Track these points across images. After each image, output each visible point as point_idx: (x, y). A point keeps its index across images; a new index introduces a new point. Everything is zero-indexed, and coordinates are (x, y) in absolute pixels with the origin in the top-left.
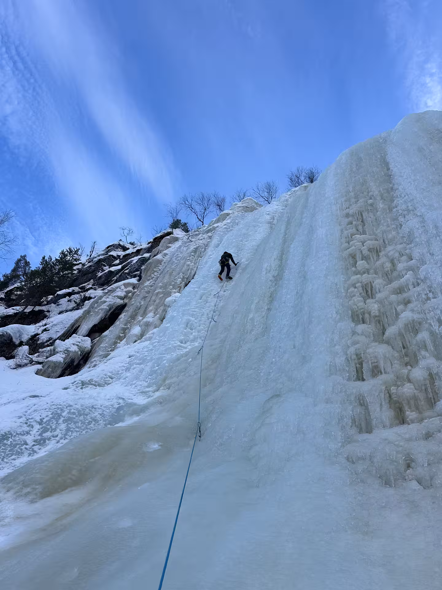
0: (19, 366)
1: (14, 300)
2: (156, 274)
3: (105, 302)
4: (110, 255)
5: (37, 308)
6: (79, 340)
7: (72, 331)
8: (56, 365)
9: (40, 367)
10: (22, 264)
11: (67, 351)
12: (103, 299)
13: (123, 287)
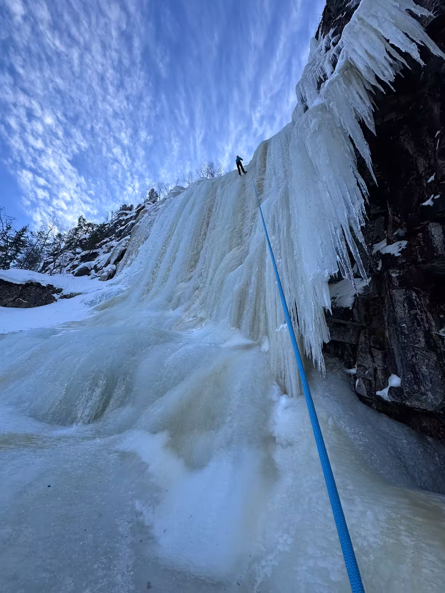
0: (93, 278)
1: (83, 245)
2: (137, 233)
3: (118, 249)
4: (120, 220)
5: (94, 251)
6: (111, 266)
7: (108, 263)
8: (105, 276)
9: (100, 278)
10: (82, 220)
11: (107, 271)
12: (117, 248)
13: (124, 241)
